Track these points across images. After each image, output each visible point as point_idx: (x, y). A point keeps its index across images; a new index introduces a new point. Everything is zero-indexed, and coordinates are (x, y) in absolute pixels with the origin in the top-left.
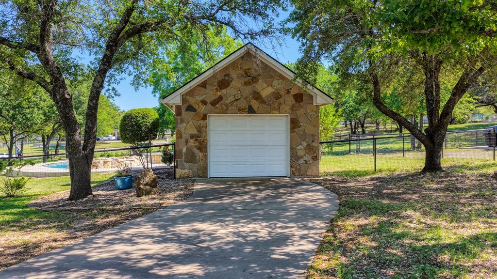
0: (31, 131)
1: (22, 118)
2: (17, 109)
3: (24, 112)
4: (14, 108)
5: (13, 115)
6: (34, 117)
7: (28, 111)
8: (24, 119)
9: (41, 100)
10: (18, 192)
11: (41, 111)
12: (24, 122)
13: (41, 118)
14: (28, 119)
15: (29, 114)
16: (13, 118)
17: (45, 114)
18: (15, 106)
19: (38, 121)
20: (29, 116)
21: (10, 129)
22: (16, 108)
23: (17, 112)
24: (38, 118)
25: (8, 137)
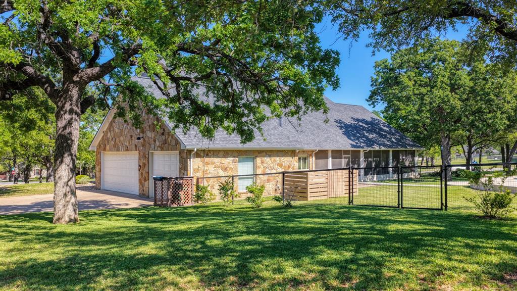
0: (491, 139)
1: (482, 124)
2: (477, 115)
3: (485, 117)
4: (474, 113)
5: (473, 121)
6: (497, 123)
7: (489, 116)
8: (484, 126)
9: (505, 102)
10: (501, 212)
11: (505, 116)
12: (485, 128)
13: (505, 124)
14: (489, 125)
15: (490, 119)
16: (472, 125)
17: (509, 119)
18: (474, 111)
19: (501, 126)
20: (490, 122)
21: (468, 138)
22: (476, 113)
23: (477, 118)
24: (501, 123)
25: (466, 147)
